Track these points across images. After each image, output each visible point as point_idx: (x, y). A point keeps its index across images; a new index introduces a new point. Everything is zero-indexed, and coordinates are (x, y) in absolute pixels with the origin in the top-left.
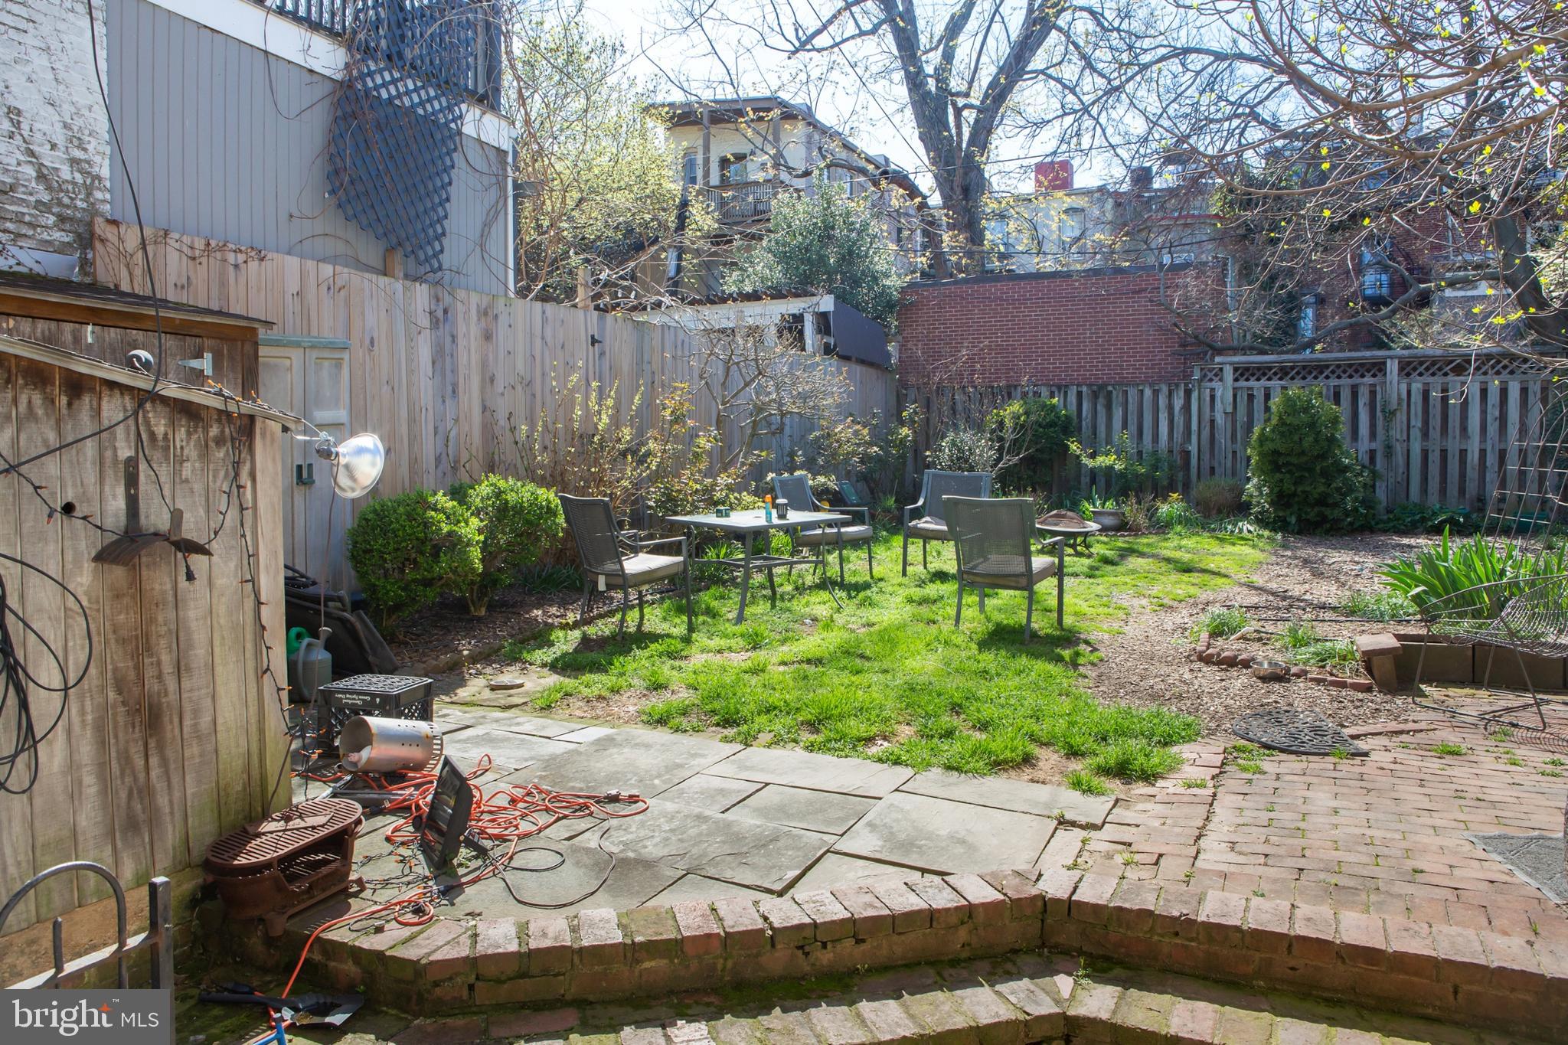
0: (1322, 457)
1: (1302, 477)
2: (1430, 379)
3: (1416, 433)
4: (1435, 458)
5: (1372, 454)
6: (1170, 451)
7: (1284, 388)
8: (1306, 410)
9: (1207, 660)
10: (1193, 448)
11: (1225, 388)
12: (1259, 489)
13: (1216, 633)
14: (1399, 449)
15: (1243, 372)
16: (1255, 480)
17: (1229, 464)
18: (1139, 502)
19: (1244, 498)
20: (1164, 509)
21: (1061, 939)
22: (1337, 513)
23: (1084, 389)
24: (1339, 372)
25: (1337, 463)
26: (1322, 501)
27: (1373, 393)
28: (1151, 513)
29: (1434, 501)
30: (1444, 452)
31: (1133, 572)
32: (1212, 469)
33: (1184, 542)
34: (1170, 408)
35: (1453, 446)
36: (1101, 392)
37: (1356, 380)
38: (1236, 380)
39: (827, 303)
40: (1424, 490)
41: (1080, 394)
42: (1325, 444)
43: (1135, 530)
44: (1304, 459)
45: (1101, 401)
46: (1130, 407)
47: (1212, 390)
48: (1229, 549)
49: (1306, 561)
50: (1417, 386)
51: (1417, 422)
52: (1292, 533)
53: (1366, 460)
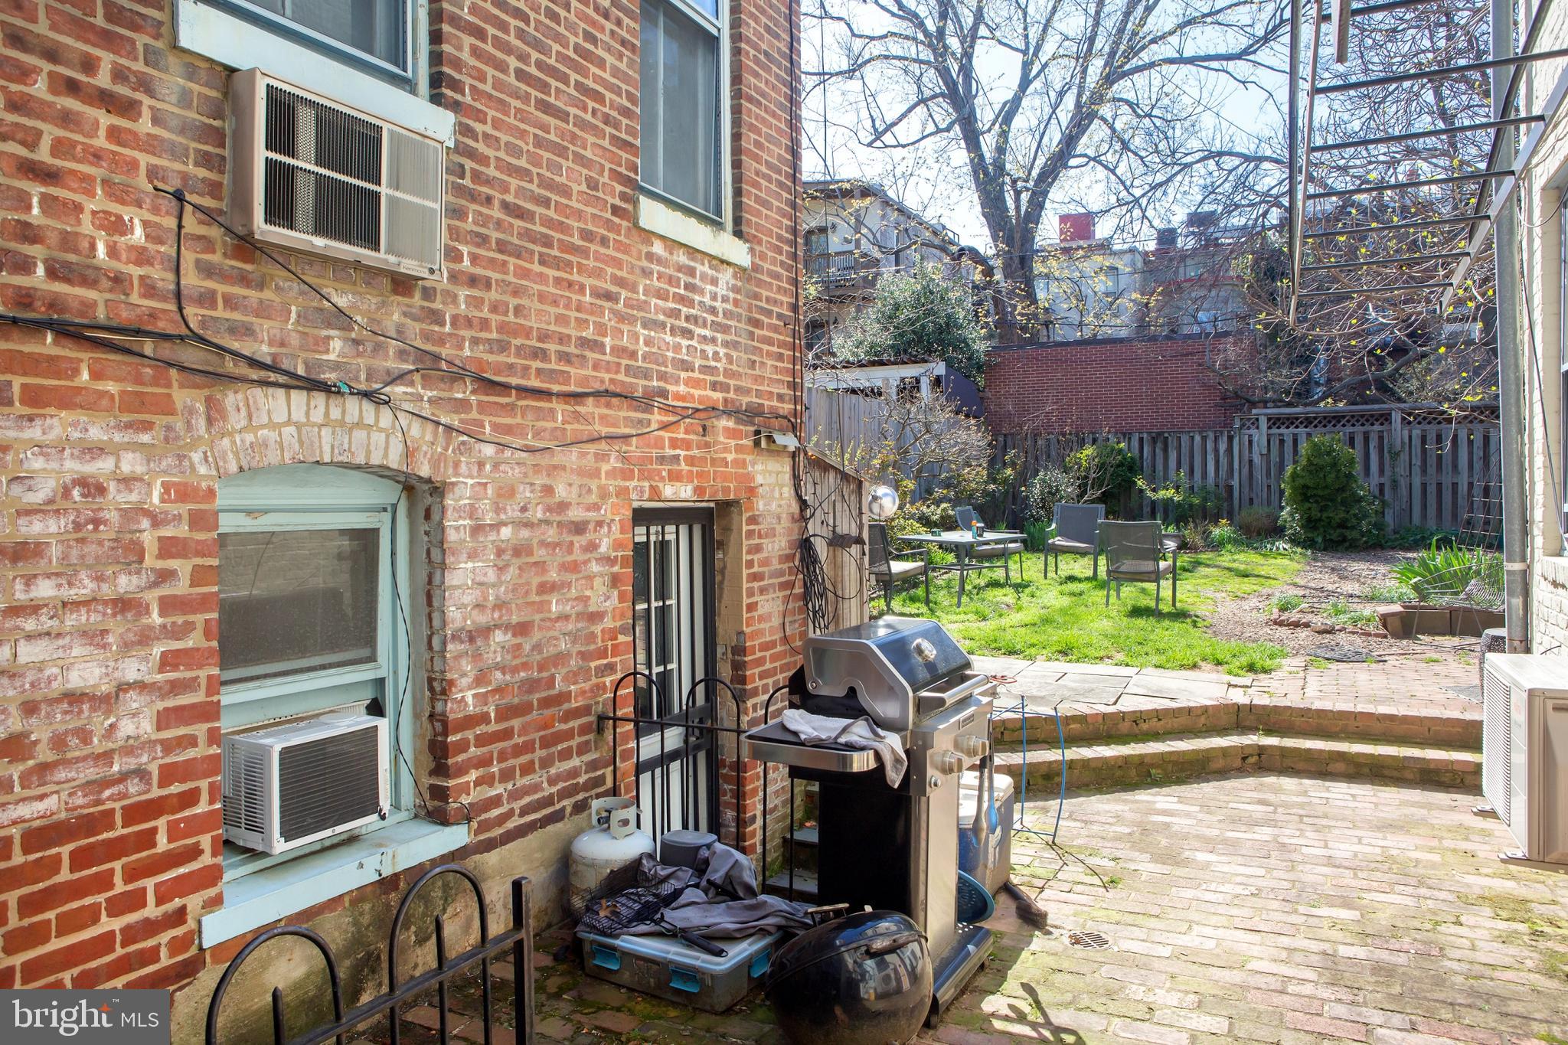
0: (1342, 489)
1: (1326, 506)
2: (1428, 427)
3: (1416, 470)
4: (1432, 489)
5: (1381, 486)
6: (1217, 486)
7: (1309, 435)
8: (1329, 453)
9: (1281, 624)
10: (1235, 483)
11: (1261, 435)
12: (1291, 515)
13: (1283, 609)
14: (1403, 483)
15: (1275, 422)
16: (1288, 509)
17: (1265, 495)
18: (1196, 527)
19: (1280, 522)
20: (1216, 532)
21: (1247, 723)
22: (1355, 534)
23: (1145, 436)
24: (1353, 421)
25: (1354, 494)
26: (1343, 525)
27: (1381, 438)
28: (1206, 534)
29: (1432, 524)
30: (1439, 485)
31: (1206, 577)
32: (1251, 500)
33: (1236, 557)
34: (1216, 451)
35: (1447, 480)
36: (1159, 439)
37: (1367, 427)
38: (1269, 428)
39: (940, 368)
40: (1424, 516)
41: (1141, 440)
42: (1344, 480)
43: (1194, 549)
44: (1327, 492)
45: (1159, 445)
46: (1183, 450)
47: (1250, 436)
48: (1273, 561)
49: (1333, 569)
50: (1417, 433)
51: (1417, 461)
52: (1320, 550)
53: (1377, 493)
